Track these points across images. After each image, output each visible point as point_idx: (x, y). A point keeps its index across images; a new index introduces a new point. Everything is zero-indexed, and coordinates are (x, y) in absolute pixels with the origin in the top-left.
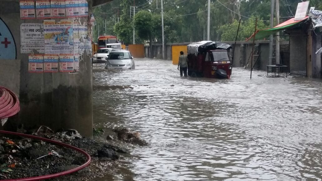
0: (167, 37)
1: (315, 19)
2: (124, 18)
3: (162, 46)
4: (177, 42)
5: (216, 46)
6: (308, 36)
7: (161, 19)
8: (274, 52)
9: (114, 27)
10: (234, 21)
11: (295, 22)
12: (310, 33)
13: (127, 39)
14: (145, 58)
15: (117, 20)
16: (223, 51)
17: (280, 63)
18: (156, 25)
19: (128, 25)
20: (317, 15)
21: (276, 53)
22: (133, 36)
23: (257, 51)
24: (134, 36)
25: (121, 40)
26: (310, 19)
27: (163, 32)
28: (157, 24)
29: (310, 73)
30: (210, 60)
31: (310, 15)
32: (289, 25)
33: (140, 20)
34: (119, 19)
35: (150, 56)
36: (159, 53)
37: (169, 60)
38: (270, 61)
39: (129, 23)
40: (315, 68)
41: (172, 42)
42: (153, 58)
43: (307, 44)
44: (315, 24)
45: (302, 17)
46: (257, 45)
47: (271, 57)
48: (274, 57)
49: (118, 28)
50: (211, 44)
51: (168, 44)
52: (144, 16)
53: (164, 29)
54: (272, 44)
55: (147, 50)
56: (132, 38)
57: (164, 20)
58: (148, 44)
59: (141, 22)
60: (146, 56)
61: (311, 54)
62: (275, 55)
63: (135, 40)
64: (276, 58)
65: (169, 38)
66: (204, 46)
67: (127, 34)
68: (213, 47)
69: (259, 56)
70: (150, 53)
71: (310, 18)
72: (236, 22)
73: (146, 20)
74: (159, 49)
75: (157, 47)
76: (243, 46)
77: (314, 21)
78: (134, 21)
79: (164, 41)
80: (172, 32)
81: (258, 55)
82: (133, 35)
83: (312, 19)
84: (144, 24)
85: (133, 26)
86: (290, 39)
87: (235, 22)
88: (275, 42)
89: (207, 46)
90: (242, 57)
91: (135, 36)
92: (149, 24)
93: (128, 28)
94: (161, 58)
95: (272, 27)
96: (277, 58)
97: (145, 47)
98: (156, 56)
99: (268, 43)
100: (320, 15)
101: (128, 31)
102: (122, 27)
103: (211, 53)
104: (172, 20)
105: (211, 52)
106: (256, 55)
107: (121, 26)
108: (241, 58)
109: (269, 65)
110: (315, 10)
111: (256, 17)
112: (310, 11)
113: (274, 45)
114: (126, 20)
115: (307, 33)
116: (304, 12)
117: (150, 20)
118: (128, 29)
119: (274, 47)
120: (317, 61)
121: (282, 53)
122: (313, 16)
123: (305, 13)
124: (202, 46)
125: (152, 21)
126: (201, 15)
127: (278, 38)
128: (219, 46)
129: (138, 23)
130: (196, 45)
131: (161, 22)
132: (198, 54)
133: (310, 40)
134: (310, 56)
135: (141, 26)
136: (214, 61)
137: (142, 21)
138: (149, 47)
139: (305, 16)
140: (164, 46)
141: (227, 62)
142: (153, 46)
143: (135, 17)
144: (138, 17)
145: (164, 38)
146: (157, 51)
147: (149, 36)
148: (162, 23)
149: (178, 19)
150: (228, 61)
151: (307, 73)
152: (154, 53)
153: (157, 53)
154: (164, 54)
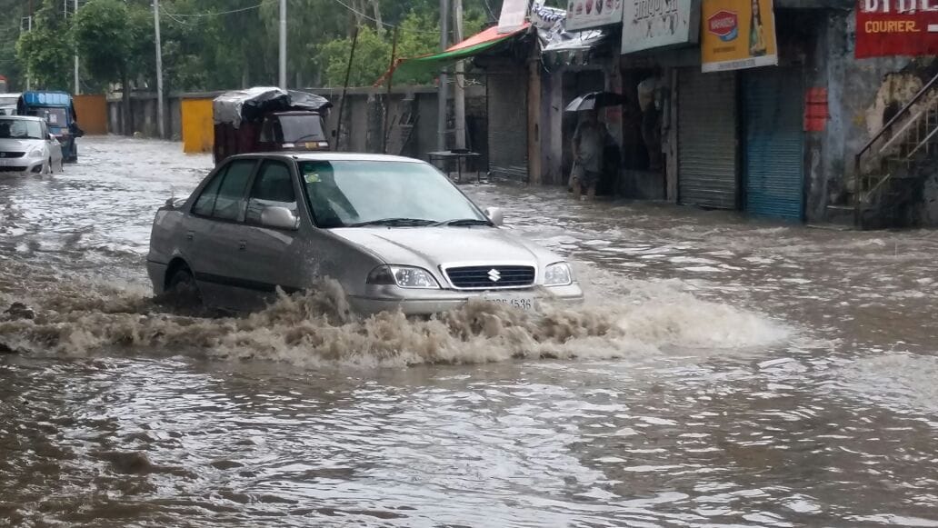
0: (170, 75)
1: (547, 29)
2: (46, 18)
3: (156, 100)
4: (200, 88)
5: (291, 101)
6: (529, 73)
7: (153, 21)
8: (451, 116)
9: (17, 43)
10: (362, 30)
11: (499, 36)
12: (534, 66)
13: (56, 80)
14: (111, 136)
15: (26, 25)
16: (306, 115)
17: (467, 146)
18: (141, 41)
19: (59, 38)
20: (549, 19)
21: (454, 119)
22: (73, 72)
23: (410, 115)
24: (76, 72)
25: (40, 81)
26: (534, 30)
27: (159, 59)
28: (141, 36)
29: (537, 172)
30: (274, 139)
31: (534, 18)
32: (480, 46)
33: (91, 27)
34: (33, 22)
35: (123, 129)
36: (148, 120)
37: (176, 141)
38: (441, 141)
39: (63, 32)
40: (548, 158)
41: (187, 88)
42: (133, 135)
43: (527, 95)
44: (545, 44)
45: (515, 24)
46: (409, 99)
47: (441, 130)
48: (451, 131)
49: (28, 47)
50: (277, 96)
51: (173, 94)
52: (106, 15)
53: (162, 52)
54: (443, 95)
55: (114, 111)
56: (73, 77)
57: (162, 25)
58: (118, 96)
59: (95, 31)
60: (111, 131)
61: (539, 123)
62: (453, 126)
63: (80, 82)
64: (455, 132)
65: (177, 79)
66: (256, 101)
67: (57, 66)
68: (282, 104)
69: (413, 129)
70: (123, 122)
71: (533, 27)
72: (366, 33)
73: (110, 25)
74: (148, 109)
75: (143, 102)
76: (373, 99)
77: (543, 35)
78: (75, 27)
79: (164, 87)
80: (186, 60)
81: (412, 126)
82: (74, 67)
83: (539, 31)
84: (106, 38)
85: (72, 42)
86: (489, 83)
87: (364, 33)
88: (452, 88)
89: (264, 102)
90: (370, 131)
91: (80, 69)
92: (121, 37)
93: (59, 47)
94: (155, 135)
95: (444, 48)
96: (458, 132)
97: (109, 104)
98: (140, 130)
99: (435, 91)
100: (558, 18)
101: (60, 57)
102: (40, 44)
103: (276, 121)
104: (187, 26)
105: (276, 117)
106: (406, 126)
107: (37, 42)
108: (369, 134)
109: (437, 151)
110: (546, 8)
111: (423, 17)
112: (533, 9)
113: (449, 97)
114: (51, 25)
115: (528, 68)
116: (519, 10)
117: (121, 25)
118: (59, 50)
119: (451, 102)
120: (553, 140)
121: (470, 120)
122: (541, 23)
123: (523, 13)
124: (252, 101)
125: (128, 27)
126: (271, 13)
127: (461, 79)
128: (296, 100)
129: (87, 35)
130: (237, 98)
131: (153, 31)
132: (242, 123)
133: (536, 86)
134: (537, 126)
135: (96, 43)
136: (285, 143)
137: (100, 29)
138: (120, 104)
139: (521, 23)
140: (163, 101)
141: (317, 145)
142: (132, 101)
143: (79, 15)
144: (87, 18)
145: (163, 76)
146: (143, 112)
147: (118, 73)
148: (155, 36)
149: (204, 23)
150: (322, 141)
151: (528, 171)
152: (136, 120)
153: (143, 120)
154: (164, 123)
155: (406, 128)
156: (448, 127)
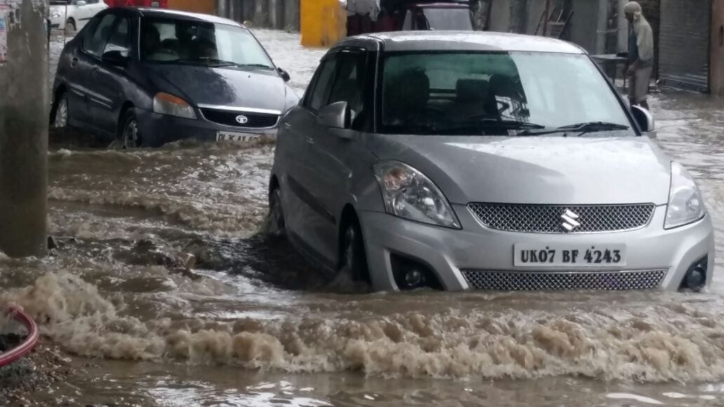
8: (613, 14)
16: (456, 8)
21: (617, 17)
23: (562, 12)
29: (719, 80)
36: (259, 8)
37: (289, 32)
38: (599, 42)
47: (601, 29)
48: (613, 31)
62: (615, 25)
64: (617, 32)
69: (566, 26)
70: (232, 10)
81: (563, 24)
94: (266, 24)
96: (621, 32)
98: (250, 19)
103: (419, 14)
105: (420, 9)
106: (557, 23)
132: (381, 15)
134: (721, 28)
151: (709, 83)
152: (246, 9)
153: (253, 8)
154: (276, 12)
155: (556, 26)
156: (609, 27)
